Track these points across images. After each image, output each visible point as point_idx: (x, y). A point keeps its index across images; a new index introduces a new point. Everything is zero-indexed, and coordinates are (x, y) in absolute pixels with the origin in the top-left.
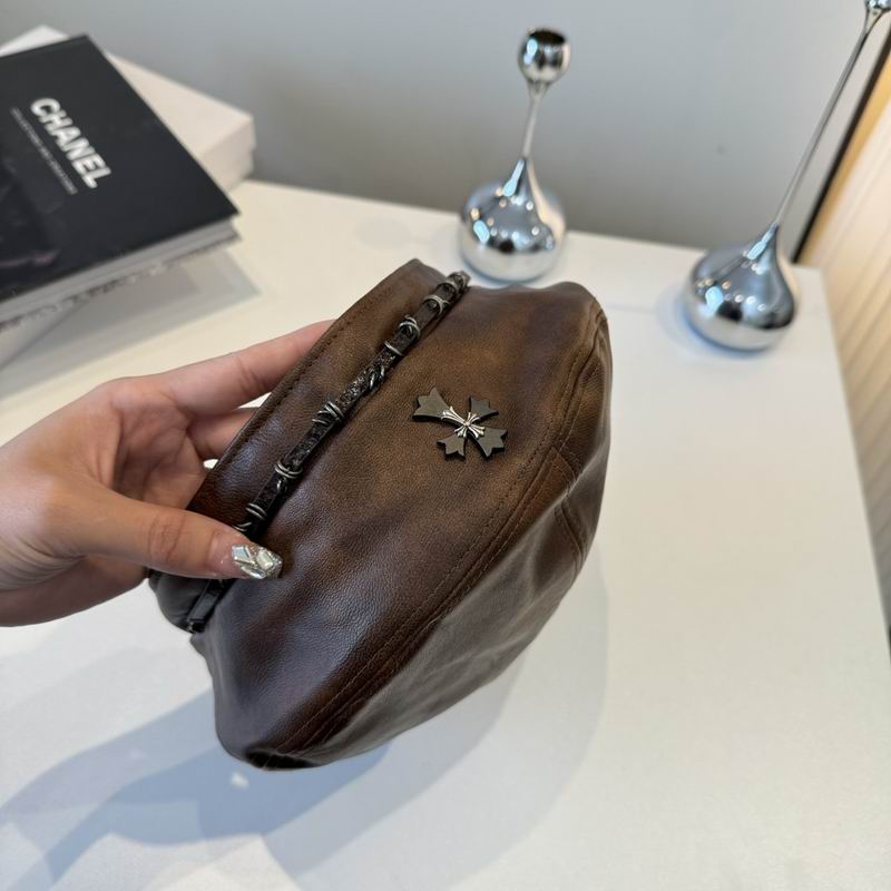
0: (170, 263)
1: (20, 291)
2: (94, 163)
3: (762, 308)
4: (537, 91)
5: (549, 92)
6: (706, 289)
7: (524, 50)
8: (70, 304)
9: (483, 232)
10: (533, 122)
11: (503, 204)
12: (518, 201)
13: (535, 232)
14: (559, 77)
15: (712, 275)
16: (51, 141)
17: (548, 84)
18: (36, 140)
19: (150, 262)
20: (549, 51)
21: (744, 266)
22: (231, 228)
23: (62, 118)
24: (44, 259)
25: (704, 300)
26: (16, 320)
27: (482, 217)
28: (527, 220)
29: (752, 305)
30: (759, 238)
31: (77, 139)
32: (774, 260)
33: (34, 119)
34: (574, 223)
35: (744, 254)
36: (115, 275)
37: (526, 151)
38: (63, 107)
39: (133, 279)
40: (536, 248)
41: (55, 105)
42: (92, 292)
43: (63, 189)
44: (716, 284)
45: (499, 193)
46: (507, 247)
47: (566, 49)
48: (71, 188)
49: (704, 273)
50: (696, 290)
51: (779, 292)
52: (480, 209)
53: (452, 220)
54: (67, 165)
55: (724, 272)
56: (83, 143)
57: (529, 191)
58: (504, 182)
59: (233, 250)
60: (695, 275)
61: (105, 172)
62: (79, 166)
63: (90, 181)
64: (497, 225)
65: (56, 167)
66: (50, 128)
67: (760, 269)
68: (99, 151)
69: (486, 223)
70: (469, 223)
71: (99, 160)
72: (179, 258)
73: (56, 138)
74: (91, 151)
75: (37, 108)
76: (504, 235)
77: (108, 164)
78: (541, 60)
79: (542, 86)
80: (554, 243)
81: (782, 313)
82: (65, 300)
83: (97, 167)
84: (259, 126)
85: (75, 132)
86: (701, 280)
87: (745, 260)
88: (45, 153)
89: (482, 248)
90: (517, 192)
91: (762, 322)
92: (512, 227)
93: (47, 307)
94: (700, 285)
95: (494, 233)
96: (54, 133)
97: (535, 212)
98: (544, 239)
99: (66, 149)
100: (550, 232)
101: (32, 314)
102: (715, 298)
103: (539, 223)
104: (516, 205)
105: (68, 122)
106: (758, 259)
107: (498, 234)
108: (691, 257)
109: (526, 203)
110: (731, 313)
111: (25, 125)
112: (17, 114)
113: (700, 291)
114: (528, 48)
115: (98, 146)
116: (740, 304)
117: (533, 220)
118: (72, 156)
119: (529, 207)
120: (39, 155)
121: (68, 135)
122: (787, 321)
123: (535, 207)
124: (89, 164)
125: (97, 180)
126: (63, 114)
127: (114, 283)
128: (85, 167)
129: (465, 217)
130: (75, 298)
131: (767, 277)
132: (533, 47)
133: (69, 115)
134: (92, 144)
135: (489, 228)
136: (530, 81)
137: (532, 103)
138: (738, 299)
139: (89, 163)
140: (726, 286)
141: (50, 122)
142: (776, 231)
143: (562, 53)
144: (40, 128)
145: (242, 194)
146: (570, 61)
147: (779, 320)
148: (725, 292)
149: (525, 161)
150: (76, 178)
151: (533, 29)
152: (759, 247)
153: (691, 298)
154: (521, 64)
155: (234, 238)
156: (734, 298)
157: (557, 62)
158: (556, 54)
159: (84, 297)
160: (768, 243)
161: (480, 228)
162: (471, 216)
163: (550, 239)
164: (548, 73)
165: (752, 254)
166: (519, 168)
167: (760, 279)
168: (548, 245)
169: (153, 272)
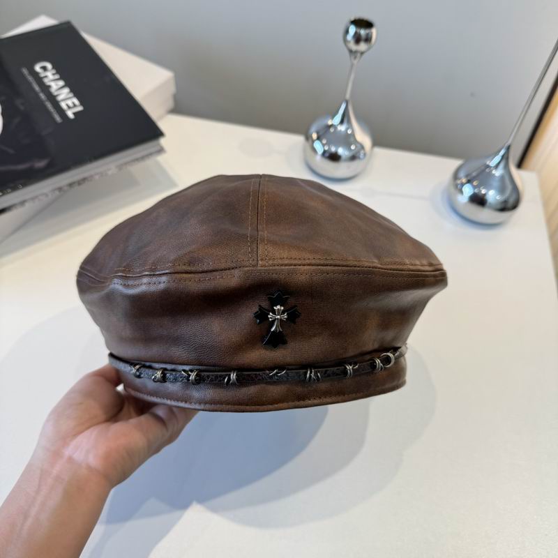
0: (120, 167)
1: (25, 185)
2: (73, 103)
3: (498, 198)
4: (355, 58)
5: (362, 59)
6: (463, 185)
7: (347, 32)
8: (57, 193)
10: (352, 76)
11: (332, 130)
12: (342, 128)
13: (353, 147)
14: (369, 49)
15: (467, 176)
16: (46, 89)
17: (362, 53)
18: (37, 88)
19: (108, 166)
20: (363, 32)
21: (487, 170)
22: (159, 145)
23: (54, 74)
24: (41, 164)
25: (461, 192)
26: (23, 203)
27: (319, 138)
28: (348, 140)
29: (492, 196)
30: (499, 151)
31: (62, 87)
32: (507, 167)
33: (35, 75)
34: (377, 143)
35: (488, 163)
36: (86, 175)
37: (348, 96)
38: (53, 68)
39: (97, 177)
40: (353, 158)
41: (49, 66)
42: (71, 185)
43: (53, 119)
44: (469, 182)
45: (330, 122)
46: (334, 157)
47: (374, 31)
48: (58, 119)
49: (462, 174)
50: (456, 186)
51: (509, 187)
52: (318, 133)
53: (299, 139)
54: (56, 104)
55: (474, 174)
56: (66, 90)
57: (349, 122)
58: (333, 116)
59: (160, 158)
60: (456, 176)
61: (80, 108)
62: (63, 105)
63: (70, 114)
64: (328, 143)
65: (49, 105)
66: (46, 80)
67: (498, 173)
68: (77, 95)
69: (321, 141)
70: (310, 141)
71: (76, 101)
72: (126, 164)
73: (49, 87)
74: (71, 95)
75: (38, 68)
76: (333, 149)
77: (82, 103)
78: (358, 39)
79: (359, 55)
80: (365, 154)
81: (511, 201)
82: (54, 190)
83: (75, 106)
84: (178, 80)
85: (61, 83)
86: (460, 179)
87: (488, 166)
88: (42, 96)
89: (318, 158)
90: (342, 122)
91: (499, 207)
92: (338, 145)
93: (42, 194)
94: (459, 182)
95: (326, 148)
96: (48, 84)
97: (353, 135)
98: (359, 152)
99: (55, 94)
100: (363, 147)
101: (33, 199)
102: (468, 190)
103: (356, 142)
104: (340, 131)
105: (57, 76)
106: (497, 166)
107: (329, 149)
108: (454, 164)
109: (347, 129)
110: (479, 200)
111: (30, 78)
112: (25, 71)
113: (459, 186)
114: (350, 30)
115: (76, 92)
116: (485, 195)
117: (352, 139)
118: (59, 98)
119: (349, 132)
120: (38, 97)
121: (56, 85)
122: (515, 206)
123: (353, 131)
124: (70, 103)
125: (74, 114)
126: (54, 71)
127: (84, 180)
128: (67, 105)
129: (308, 137)
130: (60, 189)
131: (502, 178)
132: (352, 29)
133: (58, 72)
134: (72, 91)
135: (324, 145)
136: (351, 51)
137: (352, 65)
138: (483, 192)
140: (475, 183)
141: (46, 77)
142: (508, 148)
143: (372, 33)
144: (39, 80)
145: (166, 123)
146: (377, 38)
147: (509, 206)
148: (475, 187)
149: (347, 103)
150: (62, 112)
151: (352, 19)
152: (497, 159)
153: (453, 190)
154: (345, 41)
155: (161, 150)
156: (481, 191)
157: (368, 39)
158: (367, 34)
159: (66, 188)
160: (503, 157)
161: (318, 145)
162: (312, 137)
163: (362, 152)
164: (363, 46)
165: (493, 163)
166: (343, 107)
167: (497, 179)
168: (362, 155)
169: (110, 173)
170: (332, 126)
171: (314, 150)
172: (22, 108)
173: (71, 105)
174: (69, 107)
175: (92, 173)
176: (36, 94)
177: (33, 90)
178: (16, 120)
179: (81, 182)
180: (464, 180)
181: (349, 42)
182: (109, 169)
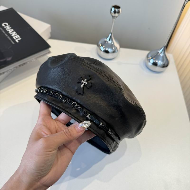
0: (36, 59)
2: (18, 37)
3: (162, 63)
4: (114, 18)
6: (150, 59)
9: (102, 49)
11: (107, 43)
12: (110, 42)
13: (113, 48)
14: (119, 15)
15: (151, 56)
16: (7, 32)
17: (116, 17)
18: (4, 32)
21: (158, 54)
22: (49, 50)
23: (9, 27)
24: (9, 59)
25: (150, 62)
26: (4, 73)
28: (112, 46)
29: (160, 62)
30: (161, 49)
31: (13, 32)
32: (164, 53)
33: (3, 27)
34: (121, 46)
36: (25, 62)
37: (112, 31)
38: (9, 25)
39: (28, 63)
40: (114, 52)
41: (7, 24)
42: (20, 66)
43: (11, 43)
44: (152, 58)
46: (107, 52)
47: (120, 10)
48: (13, 43)
49: (149, 56)
50: (148, 60)
51: (165, 59)
52: (101, 44)
53: (95, 46)
54: (12, 38)
55: (153, 56)
56: (15, 32)
57: (112, 40)
58: (107, 38)
60: (148, 56)
61: (20, 39)
62: (14, 38)
63: (17, 41)
64: (105, 47)
65: (9, 38)
67: (161, 55)
68: (18, 34)
69: (103, 47)
70: (99, 47)
72: (38, 57)
73: (8, 31)
74: (16, 34)
75: (3, 25)
76: (107, 49)
77: (21, 37)
78: (115, 12)
79: (115, 17)
80: (117, 51)
81: (166, 64)
82: (14, 68)
83: (18, 38)
85: (12, 30)
87: (158, 53)
88: (6, 35)
89: (102, 52)
90: (110, 40)
91: (162, 66)
94: (149, 59)
95: (105, 49)
96: (8, 30)
97: (114, 44)
98: (115, 50)
99: (11, 34)
100: (117, 48)
101: (7, 71)
102: (152, 61)
103: (114, 46)
104: (109, 43)
105: (11, 28)
106: (161, 53)
107: (106, 49)
108: (147, 52)
109: (111, 43)
110: (155, 64)
114: (112, 9)
118: (12, 35)
119: (112, 43)
120: (5, 35)
122: (167, 66)
125: (18, 41)
126: (9, 26)
127: (24, 64)
128: (15, 38)
129: (98, 45)
130: (16, 67)
131: (163, 57)
132: (113, 9)
133: (10, 26)
135: (104, 48)
136: (113, 16)
137: (113, 21)
138: (157, 61)
139: (16, 37)
141: (7, 28)
144: (5, 29)
145: (50, 42)
146: (121, 12)
147: (165, 66)
148: (154, 60)
149: (111, 33)
150: (14, 41)
151: (113, 5)
154: (111, 13)
155: (50, 52)
156: (156, 61)
157: (118, 12)
158: (118, 11)
159: (18, 67)
160: (163, 50)
162: (99, 45)
163: (117, 50)
164: (117, 15)
165: (160, 52)
166: (110, 35)
167: (161, 57)
168: (116, 51)
169: (33, 61)
170: (106, 41)
171: (101, 50)
173: (17, 38)
174: (16, 39)
175: (27, 61)
176: (4, 34)
177: (3, 33)
179: (23, 65)
180: (150, 58)
181: (112, 13)
182: (33, 60)
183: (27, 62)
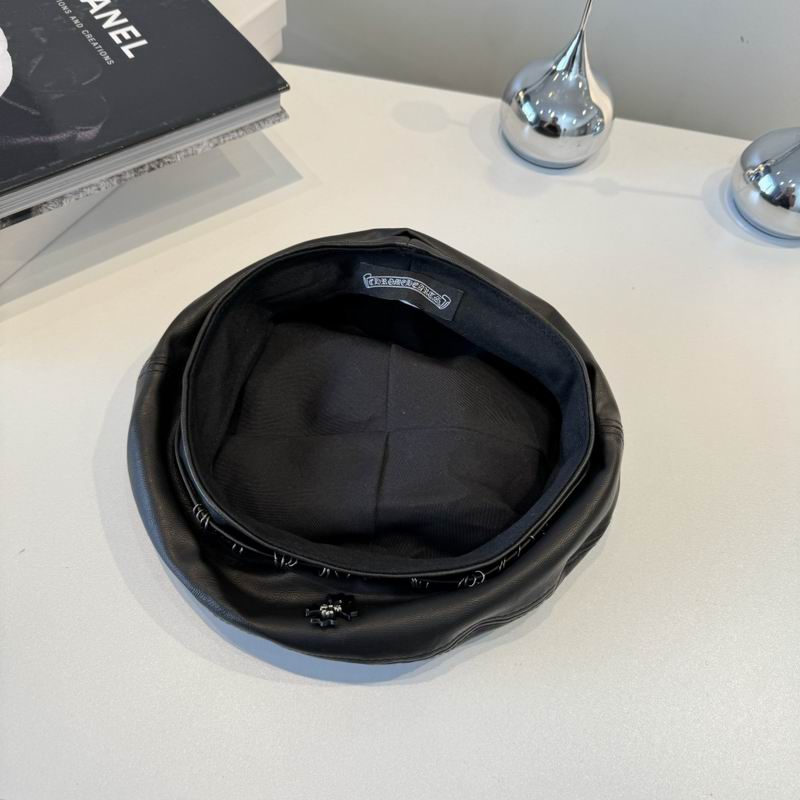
2: (130, 33)
8: (114, 183)
12: (570, 77)
22: (278, 104)
24: (90, 133)
31: (109, 7)
36: (161, 154)
48: (107, 58)
54: (103, 36)
56: (116, 13)
57: (581, 69)
58: (557, 61)
61: (144, 42)
62: (113, 35)
63: (128, 51)
68: (134, 20)
71: (137, 34)
72: (225, 136)
73: (87, 5)
74: (124, 21)
76: (551, 115)
77: (145, 35)
82: (112, 177)
83: (134, 38)
89: (527, 128)
92: (562, 107)
95: (541, 113)
97: (586, 91)
98: (593, 120)
99: (98, 18)
117: (585, 99)
118: (107, 25)
120: (69, 23)
123: (586, 85)
124: (123, 34)
128: (120, 36)
134: (124, 14)
150: (114, 50)
155: (281, 115)
161: (527, 109)
169: (200, 150)
170: (554, 72)
171: (522, 117)
172: (44, 40)
173: (127, 37)
174: (124, 41)
175: (169, 151)
178: (37, 61)
179: (151, 166)
180: (761, 169)
182: (198, 145)
183: (170, 156)
